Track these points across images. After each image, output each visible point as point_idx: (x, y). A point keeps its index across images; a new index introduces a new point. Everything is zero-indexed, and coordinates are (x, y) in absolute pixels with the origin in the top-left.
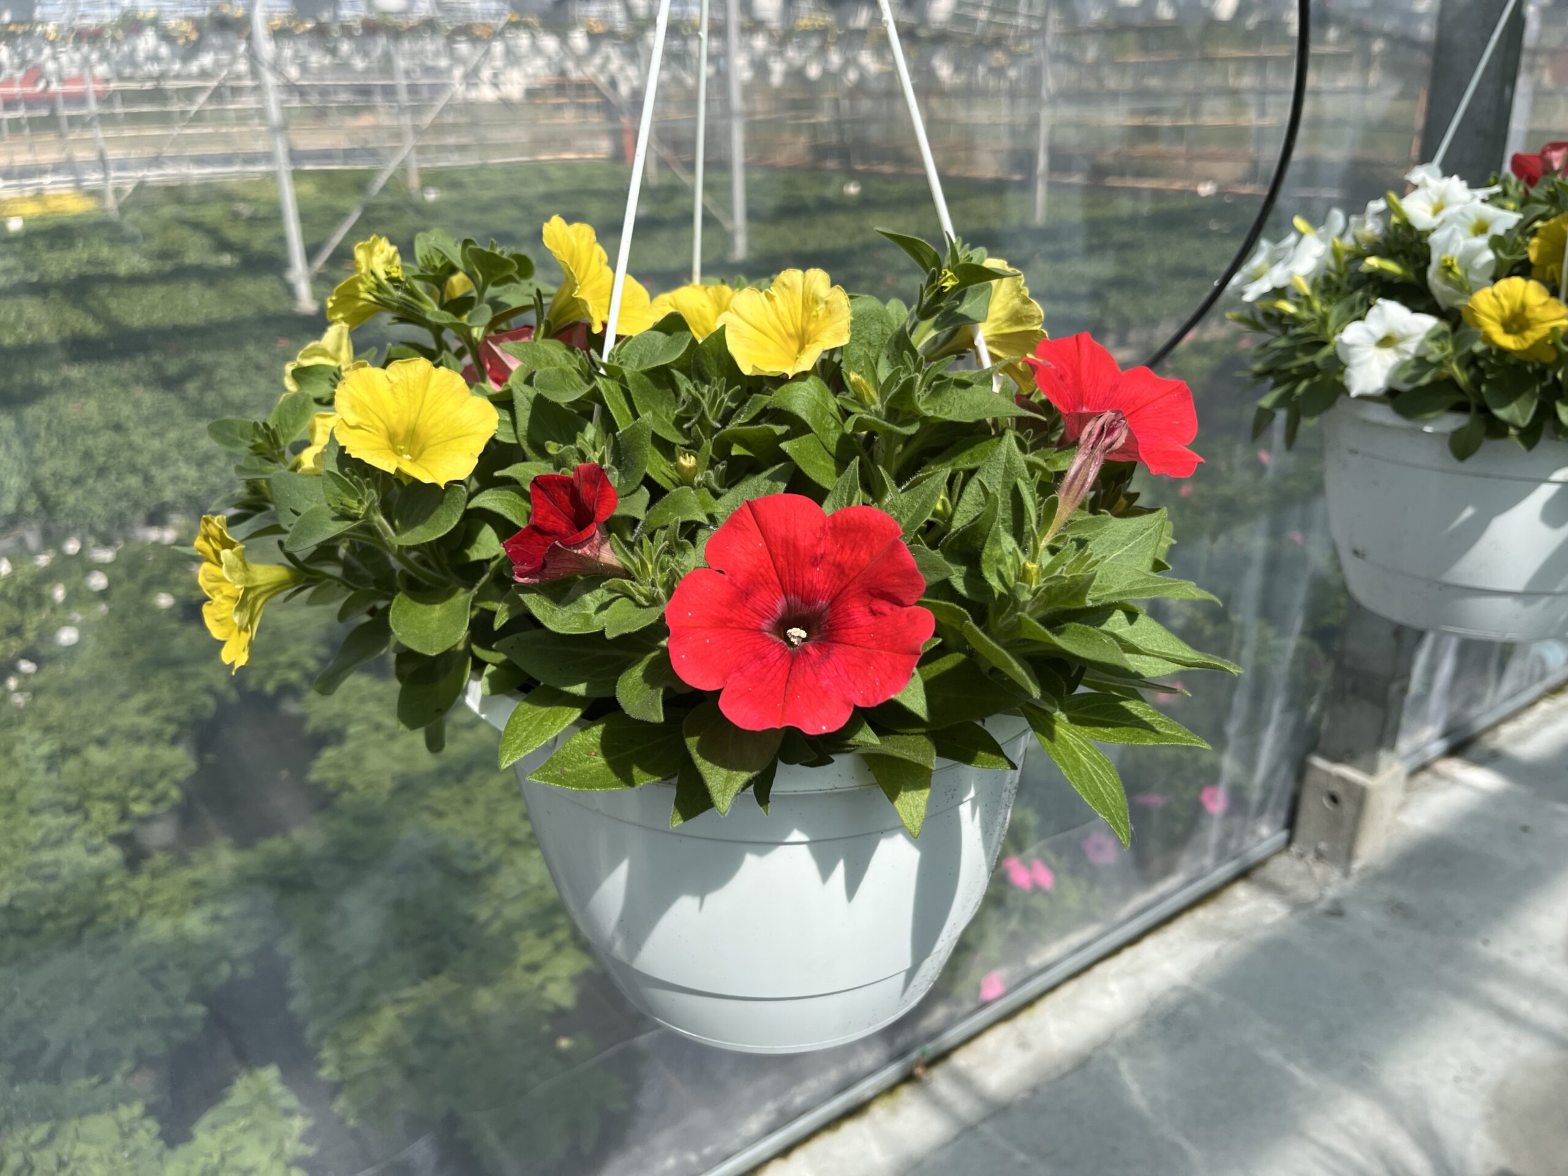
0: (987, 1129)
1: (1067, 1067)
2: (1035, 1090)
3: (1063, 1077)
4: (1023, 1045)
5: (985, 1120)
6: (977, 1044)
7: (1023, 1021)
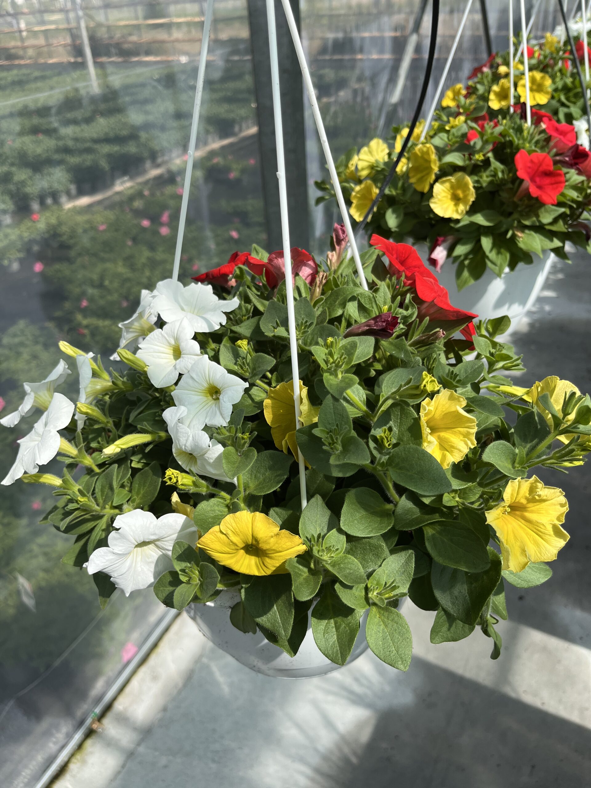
0: (141, 749)
1: (180, 685)
2: (165, 709)
3: (180, 692)
4: (155, 678)
5: (139, 744)
6: (128, 689)
7: (153, 660)
